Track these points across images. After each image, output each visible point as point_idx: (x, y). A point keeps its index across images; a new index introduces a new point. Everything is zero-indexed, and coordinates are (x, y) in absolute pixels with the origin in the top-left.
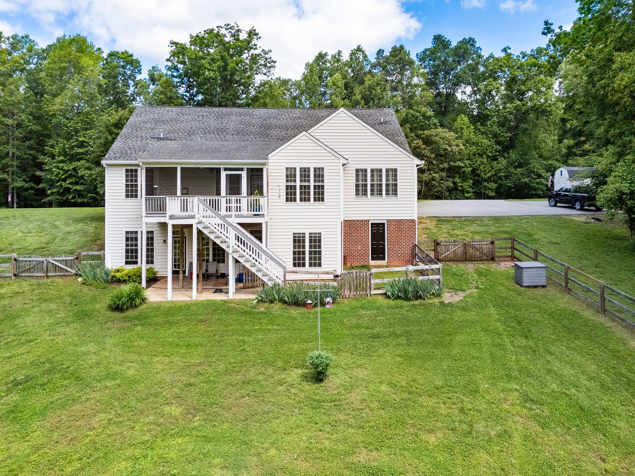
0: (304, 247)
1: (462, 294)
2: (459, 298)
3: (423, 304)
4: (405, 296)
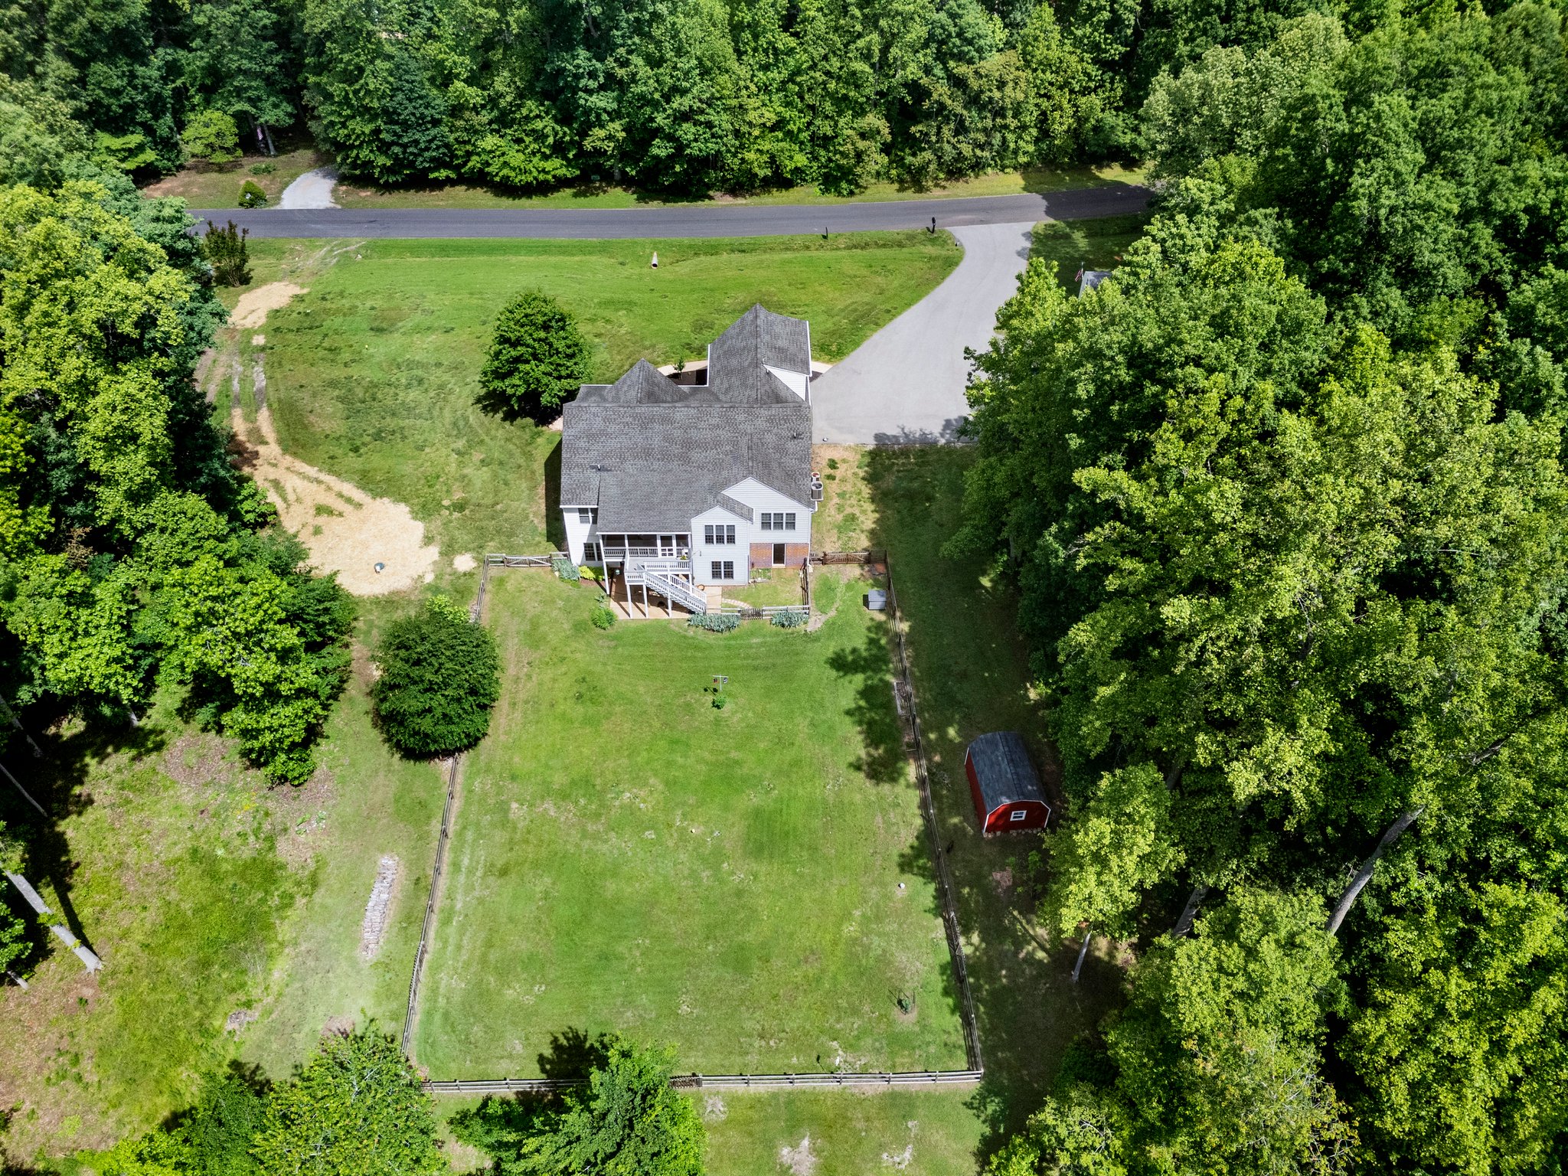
0: (720, 569)
1: (824, 618)
2: (819, 625)
3: (793, 633)
4: (783, 626)
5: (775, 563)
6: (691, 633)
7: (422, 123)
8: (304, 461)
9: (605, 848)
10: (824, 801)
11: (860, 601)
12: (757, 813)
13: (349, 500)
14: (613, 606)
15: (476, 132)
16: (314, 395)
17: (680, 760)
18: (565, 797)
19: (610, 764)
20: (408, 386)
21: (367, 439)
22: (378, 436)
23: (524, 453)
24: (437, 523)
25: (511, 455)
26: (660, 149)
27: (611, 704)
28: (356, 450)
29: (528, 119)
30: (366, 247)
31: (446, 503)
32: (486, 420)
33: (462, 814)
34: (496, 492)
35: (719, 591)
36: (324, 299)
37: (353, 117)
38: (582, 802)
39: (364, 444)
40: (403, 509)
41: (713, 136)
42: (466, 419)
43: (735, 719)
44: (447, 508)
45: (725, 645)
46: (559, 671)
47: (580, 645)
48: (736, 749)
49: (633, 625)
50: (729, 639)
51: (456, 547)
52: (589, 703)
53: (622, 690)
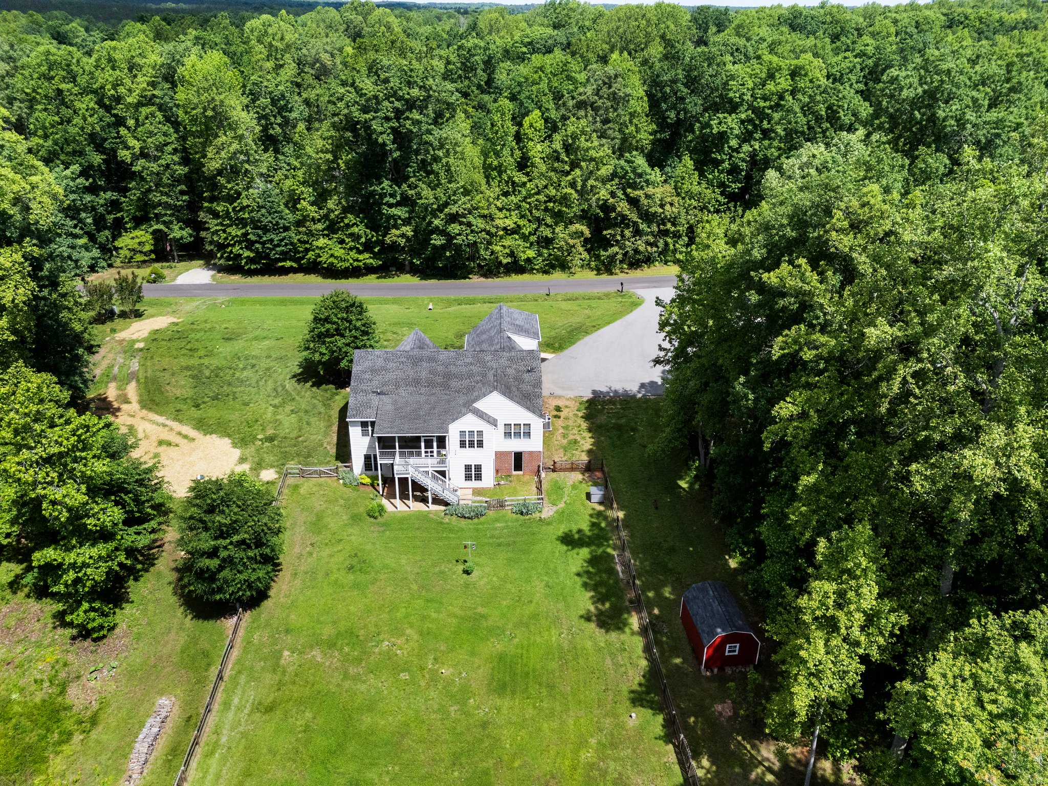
0: (471, 471)
1: (555, 508)
2: (551, 513)
3: (530, 519)
4: (522, 513)
5: (515, 470)
6: (447, 520)
7: (276, 228)
8: (157, 413)
9: (363, 688)
10: (560, 647)
11: (584, 496)
12: (501, 658)
13: (186, 437)
14: (385, 502)
15: (313, 236)
16: (173, 374)
17: (434, 615)
18: (332, 645)
19: (373, 619)
20: (244, 369)
21: (207, 399)
22: (215, 398)
23: (325, 405)
24: (251, 450)
25: (315, 406)
26: (437, 241)
27: (377, 572)
28: (197, 406)
29: (348, 226)
30: (229, 301)
31: (259, 437)
32: (299, 387)
33: (239, 661)
34: (300, 430)
35: (471, 491)
36: (192, 324)
37: (231, 226)
38: (346, 649)
39: (204, 403)
40: (227, 441)
41: (472, 231)
42: (284, 387)
43: (482, 583)
44: (261, 440)
45: (474, 529)
46: (336, 550)
47: (355, 530)
48: (482, 606)
49: (399, 515)
50: (478, 524)
51: (263, 464)
52: (358, 573)
53: (387, 562)
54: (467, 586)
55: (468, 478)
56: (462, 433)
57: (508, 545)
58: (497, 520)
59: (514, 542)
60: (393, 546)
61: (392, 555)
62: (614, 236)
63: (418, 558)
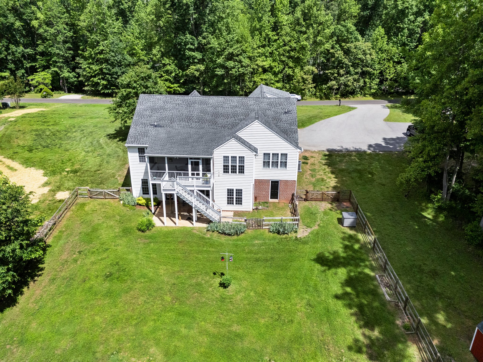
0: (233, 195)
1: (310, 230)
2: (306, 234)
3: (286, 238)
4: (278, 233)
5: (271, 198)
6: (208, 236)
11: (336, 221)
13: (11, 168)
14: (155, 220)
16: (24, 133)
20: (75, 132)
21: (40, 147)
22: (46, 147)
24: (56, 178)
28: (30, 151)
31: (67, 170)
34: (100, 166)
35: (232, 214)
36: (54, 111)
39: (37, 149)
40: (42, 172)
42: (98, 141)
43: (239, 297)
44: (68, 172)
45: (234, 244)
46: (99, 258)
47: (122, 242)
48: (238, 323)
49: (166, 229)
50: (237, 240)
51: (62, 188)
52: (115, 281)
53: (145, 271)
54: (223, 299)
55: (230, 201)
56: (226, 158)
57: (267, 260)
58: (255, 238)
59: (272, 258)
60: (155, 256)
61: (151, 265)
62: (333, 74)
63: (177, 269)
